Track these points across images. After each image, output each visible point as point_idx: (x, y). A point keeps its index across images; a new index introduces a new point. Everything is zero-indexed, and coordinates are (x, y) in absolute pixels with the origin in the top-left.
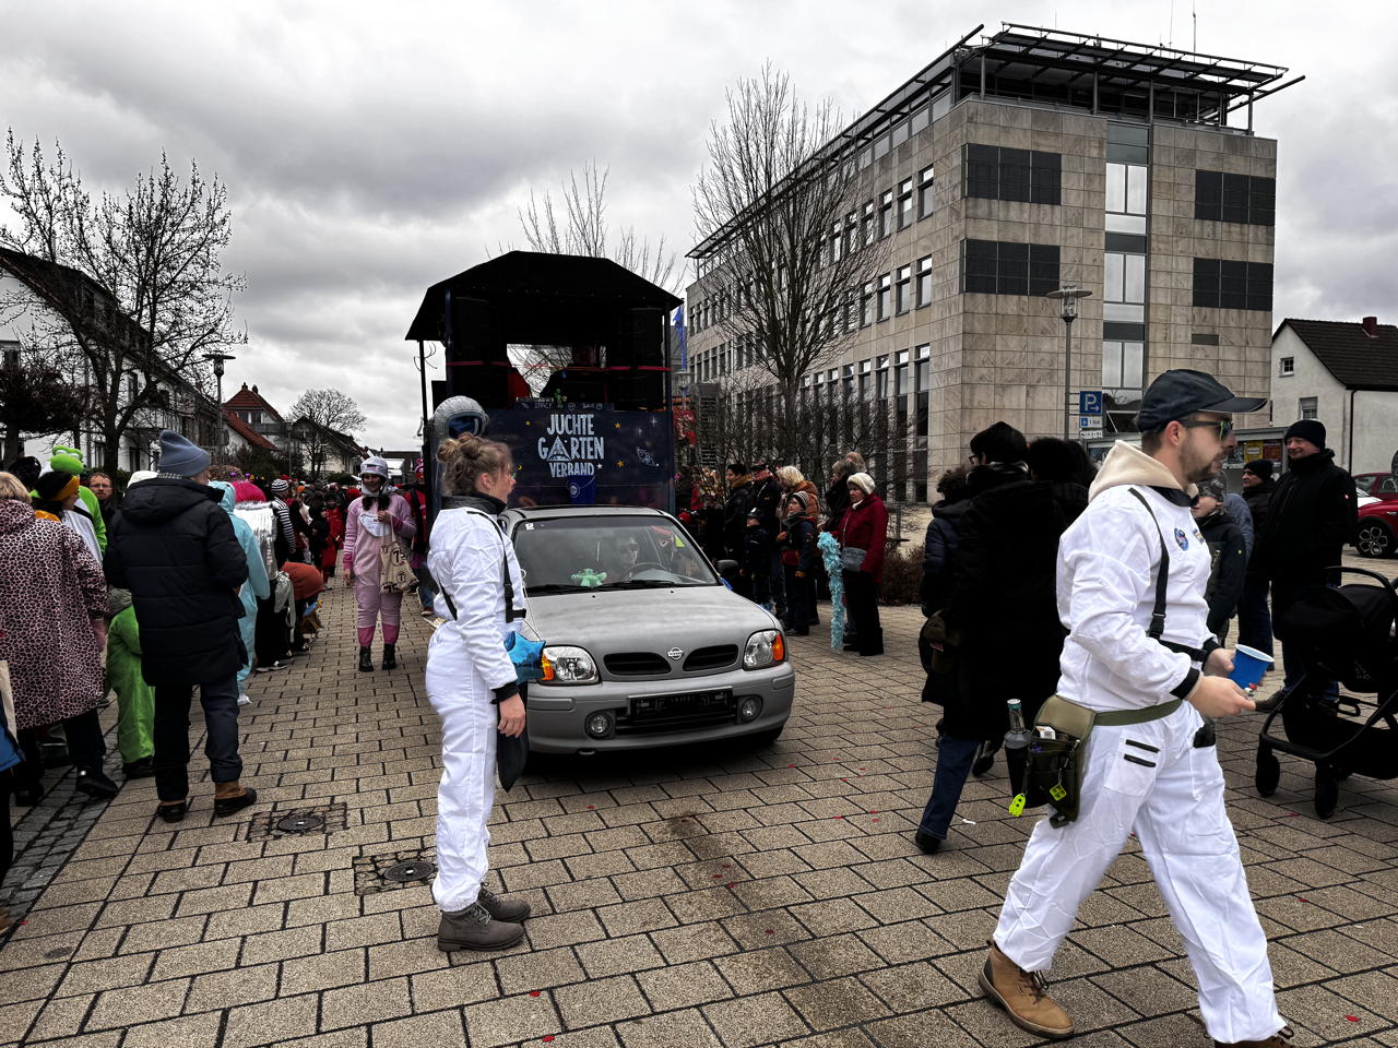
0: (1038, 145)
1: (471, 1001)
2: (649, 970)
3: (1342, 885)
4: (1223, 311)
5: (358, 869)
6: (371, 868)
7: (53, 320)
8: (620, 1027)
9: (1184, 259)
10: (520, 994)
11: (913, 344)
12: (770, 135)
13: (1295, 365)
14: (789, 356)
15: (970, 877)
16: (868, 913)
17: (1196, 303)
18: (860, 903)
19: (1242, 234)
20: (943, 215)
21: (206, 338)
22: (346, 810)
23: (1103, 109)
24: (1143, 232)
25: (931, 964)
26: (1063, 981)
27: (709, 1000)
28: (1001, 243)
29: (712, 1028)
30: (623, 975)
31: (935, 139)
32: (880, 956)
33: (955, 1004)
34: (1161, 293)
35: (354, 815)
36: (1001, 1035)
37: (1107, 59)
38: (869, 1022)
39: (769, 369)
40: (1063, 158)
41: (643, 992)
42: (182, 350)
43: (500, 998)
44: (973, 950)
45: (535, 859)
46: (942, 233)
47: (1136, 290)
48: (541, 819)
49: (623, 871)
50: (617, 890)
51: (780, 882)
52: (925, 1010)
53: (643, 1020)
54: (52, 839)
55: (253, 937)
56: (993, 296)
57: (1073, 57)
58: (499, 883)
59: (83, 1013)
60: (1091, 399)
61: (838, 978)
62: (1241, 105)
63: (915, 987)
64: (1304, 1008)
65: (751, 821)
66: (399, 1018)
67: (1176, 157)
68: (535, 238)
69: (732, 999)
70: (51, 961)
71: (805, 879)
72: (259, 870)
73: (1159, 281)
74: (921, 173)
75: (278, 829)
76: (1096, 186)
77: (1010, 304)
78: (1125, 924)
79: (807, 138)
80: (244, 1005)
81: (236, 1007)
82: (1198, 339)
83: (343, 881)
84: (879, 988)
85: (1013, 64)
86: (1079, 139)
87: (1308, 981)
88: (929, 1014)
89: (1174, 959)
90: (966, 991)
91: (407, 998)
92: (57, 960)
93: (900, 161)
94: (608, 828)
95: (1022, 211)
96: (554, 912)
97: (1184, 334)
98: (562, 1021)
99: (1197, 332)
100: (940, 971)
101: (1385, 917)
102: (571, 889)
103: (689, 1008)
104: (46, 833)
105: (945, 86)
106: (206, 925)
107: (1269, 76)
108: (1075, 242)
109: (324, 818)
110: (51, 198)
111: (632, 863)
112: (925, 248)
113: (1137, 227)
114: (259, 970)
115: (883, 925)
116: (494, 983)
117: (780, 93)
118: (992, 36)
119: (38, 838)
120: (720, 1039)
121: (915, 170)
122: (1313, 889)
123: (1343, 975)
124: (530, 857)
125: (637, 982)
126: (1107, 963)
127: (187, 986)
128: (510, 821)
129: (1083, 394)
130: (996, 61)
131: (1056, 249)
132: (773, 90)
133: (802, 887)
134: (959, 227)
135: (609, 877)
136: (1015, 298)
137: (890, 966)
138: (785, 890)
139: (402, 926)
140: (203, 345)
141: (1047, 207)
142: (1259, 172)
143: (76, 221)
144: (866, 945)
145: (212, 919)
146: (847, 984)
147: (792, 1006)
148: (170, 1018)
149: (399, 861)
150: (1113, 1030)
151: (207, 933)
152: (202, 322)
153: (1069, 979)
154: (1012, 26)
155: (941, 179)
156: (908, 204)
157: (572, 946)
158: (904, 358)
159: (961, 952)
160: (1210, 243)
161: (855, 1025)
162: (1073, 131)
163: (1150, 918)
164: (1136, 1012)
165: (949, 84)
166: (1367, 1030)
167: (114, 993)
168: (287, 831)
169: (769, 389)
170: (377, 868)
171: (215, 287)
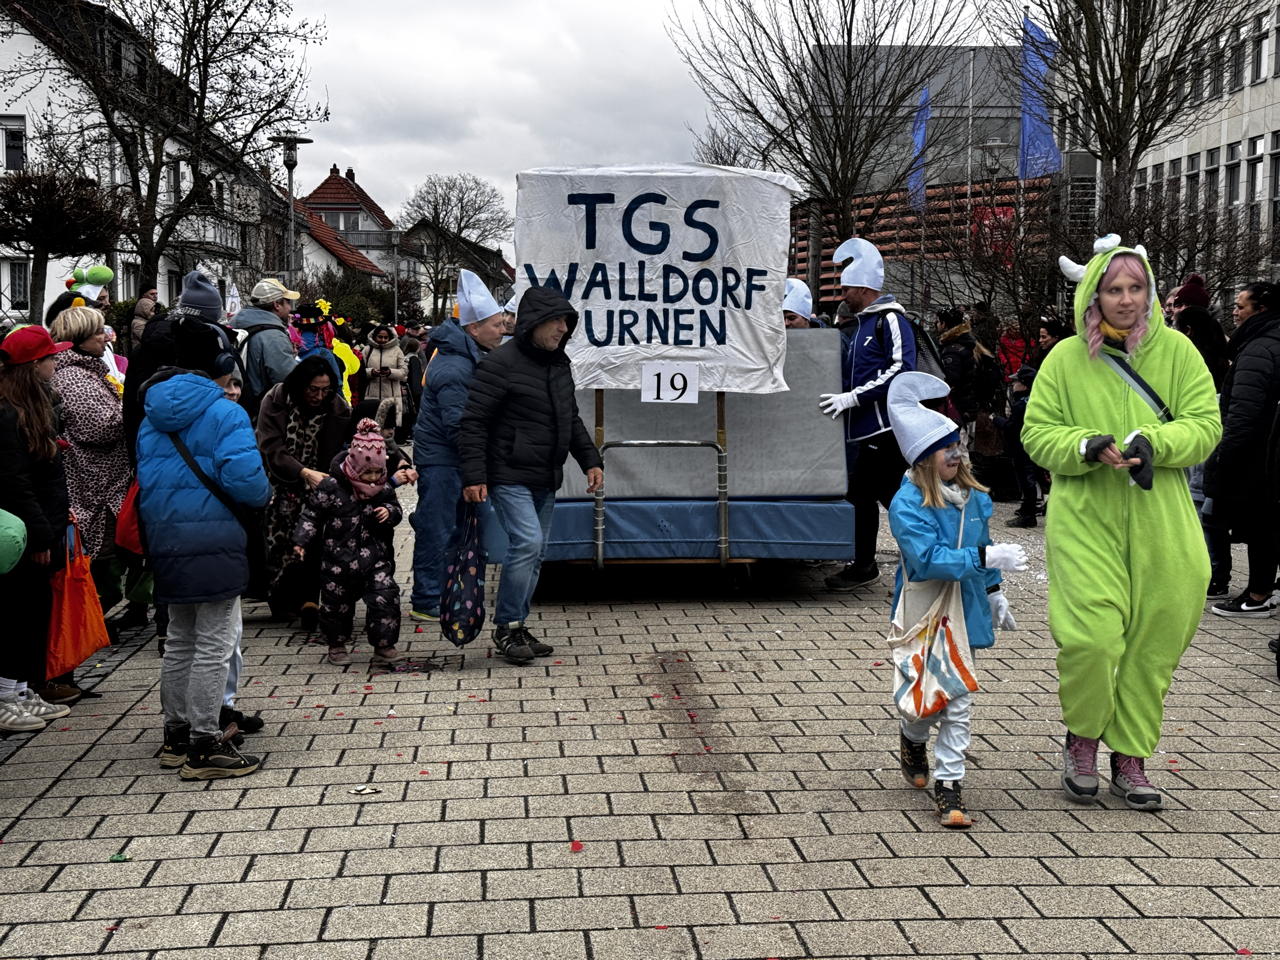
7: (75, 92)
21: (272, 114)
42: (240, 133)
140: (269, 123)
152: (267, 91)
171: (285, 39)
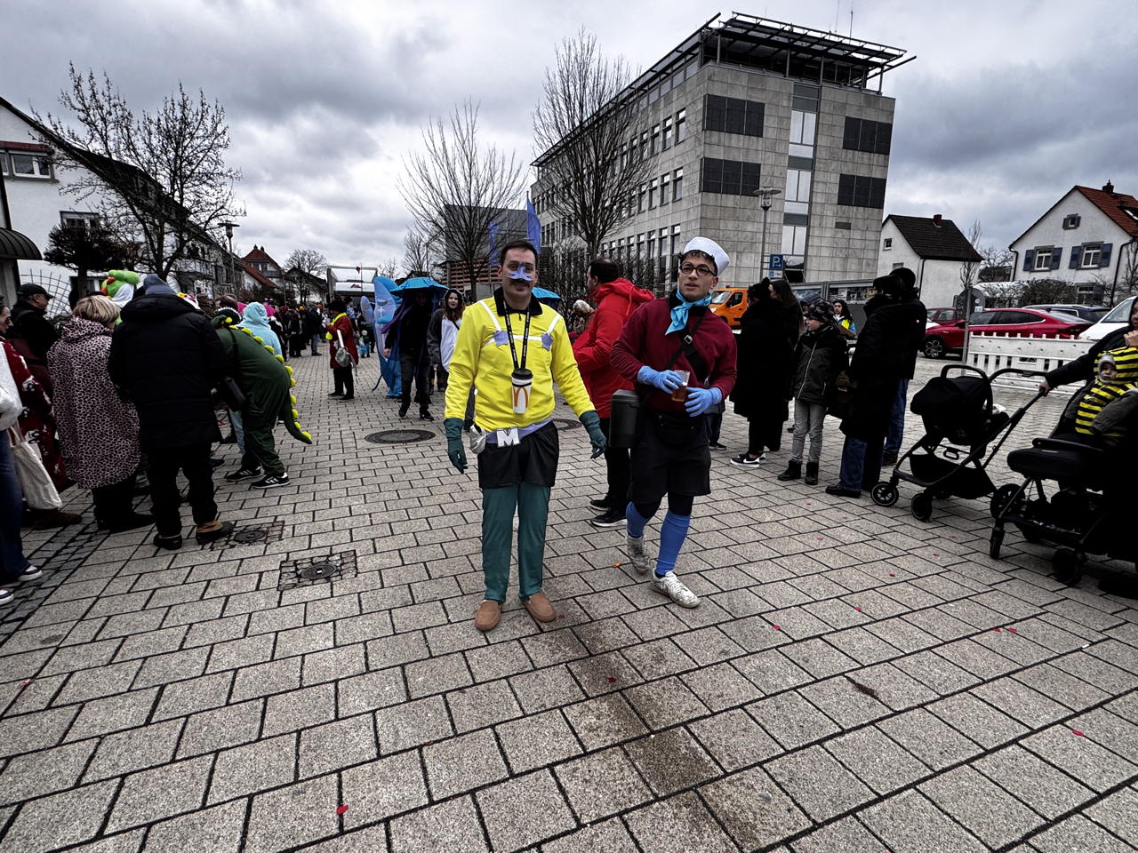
0: (751, 96)
1: (344, 676)
2: (475, 648)
3: (937, 574)
4: (855, 208)
5: (283, 570)
6: (293, 569)
7: (114, 197)
8: (449, 695)
9: (835, 175)
10: (381, 670)
11: (670, 224)
12: (584, 78)
13: (893, 243)
14: (593, 227)
15: (698, 572)
16: (629, 601)
17: (840, 203)
18: (624, 593)
19: (870, 159)
20: (691, 141)
21: (219, 212)
22: (283, 526)
23: (792, 74)
24: (811, 156)
25: (671, 640)
26: (760, 651)
27: (515, 672)
28: (725, 161)
29: (516, 696)
30: (456, 653)
31: (688, 90)
32: (636, 634)
33: (687, 672)
34: (820, 195)
35: (288, 530)
36: (719, 696)
37: (795, 40)
38: (627, 688)
39: (580, 236)
40: (766, 106)
41: (469, 667)
42: (203, 220)
43: (365, 673)
44: (700, 628)
45: (406, 563)
46: (689, 153)
47: (804, 194)
48: (414, 533)
49: (465, 571)
50: (459, 586)
51: (572, 578)
52: (666, 677)
53: (467, 690)
54: (74, 549)
55: (197, 625)
56: (719, 195)
57: (775, 38)
58: (379, 581)
59: (56, 690)
60: (777, 260)
61: (607, 652)
62: (876, 74)
63: (660, 659)
64: (923, 669)
65: (555, 534)
66: (289, 691)
67: (834, 108)
68: (432, 149)
69: (532, 671)
70: (44, 646)
71: (588, 576)
72: (213, 572)
73: (819, 188)
74: (678, 113)
75: (234, 540)
76: (784, 126)
77: (730, 200)
78: (800, 606)
79: (607, 82)
80: (178, 681)
81: (171, 683)
82: (838, 225)
83: (270, 580)
84: (634, 660)
85: (738, 42)
86: (777, 93)
87: (923, 647)
88: (670, 680)
89: (833, 632)
90: (694, 661)
91: (298, 674)
92: (49, 645)
93: (665, 106)
94: (458, 539)
95: (739, 140)
96: (414, 603)
97: (831, 222)
98: (408, 691)
99: (838, 221)
100: (677, 645)
101: (967, 598)
102: (428, 585)
103: (500, 679)
104: (72, 544)
105: (695, 55)
106: (166, 615)
107: (894, 55)
108: (770, 161)
109: (268, 532)
110: (105, 112)
111: (472, 565)
112: (681, 163)
113: (807, 153)
114: (195, 653)
115: (639, 610)
116: (363, 661)
117: (590, 51)
118: (725, 21)
119: (65, 547)
120: (520, 705)
121: (675, 111)
122: (919, 577)
123: (946, 643)
124: (403, 561)
125: (465, 658)
126: (789, 637)
127: (139, 666)
128: (393, 534)
129: (772, 256)
130: (727, 39)
131: (759, 165)
132: (586, 47)
133: (586, 582)
134: (700, 150)
135: (455, 576)
136: (732, 196)
137: (643, 642)
138: (575, 585)
139: (305, 614)
140: (216, 216)
141: (755, 138)
142: (883, 119)
143: (125, 131)
144: (627, 625)
145: (171, 611)
146: (613, 658)
147: (573, 676)
148: (120, 694)
149: (313, 564)
150: (796, 691)
151: (165, 622)
152: (214, 201)
153: (765, 650)
154: (738, 14)
155: (690, 118)
156: (669, 134)
157: (423, 630)
158: (665, 233)
159: (692, 630)
160: (850, 165)
161: (617, 691)
162: (773, 89)
163: (816, 601)
164: (811, 675)
165: (697, 54)
166: (966, 686)
167: (83, 673)
168: (240, 542)
169: (582, 250)
170: (297, 569)
171: (221, 177)
